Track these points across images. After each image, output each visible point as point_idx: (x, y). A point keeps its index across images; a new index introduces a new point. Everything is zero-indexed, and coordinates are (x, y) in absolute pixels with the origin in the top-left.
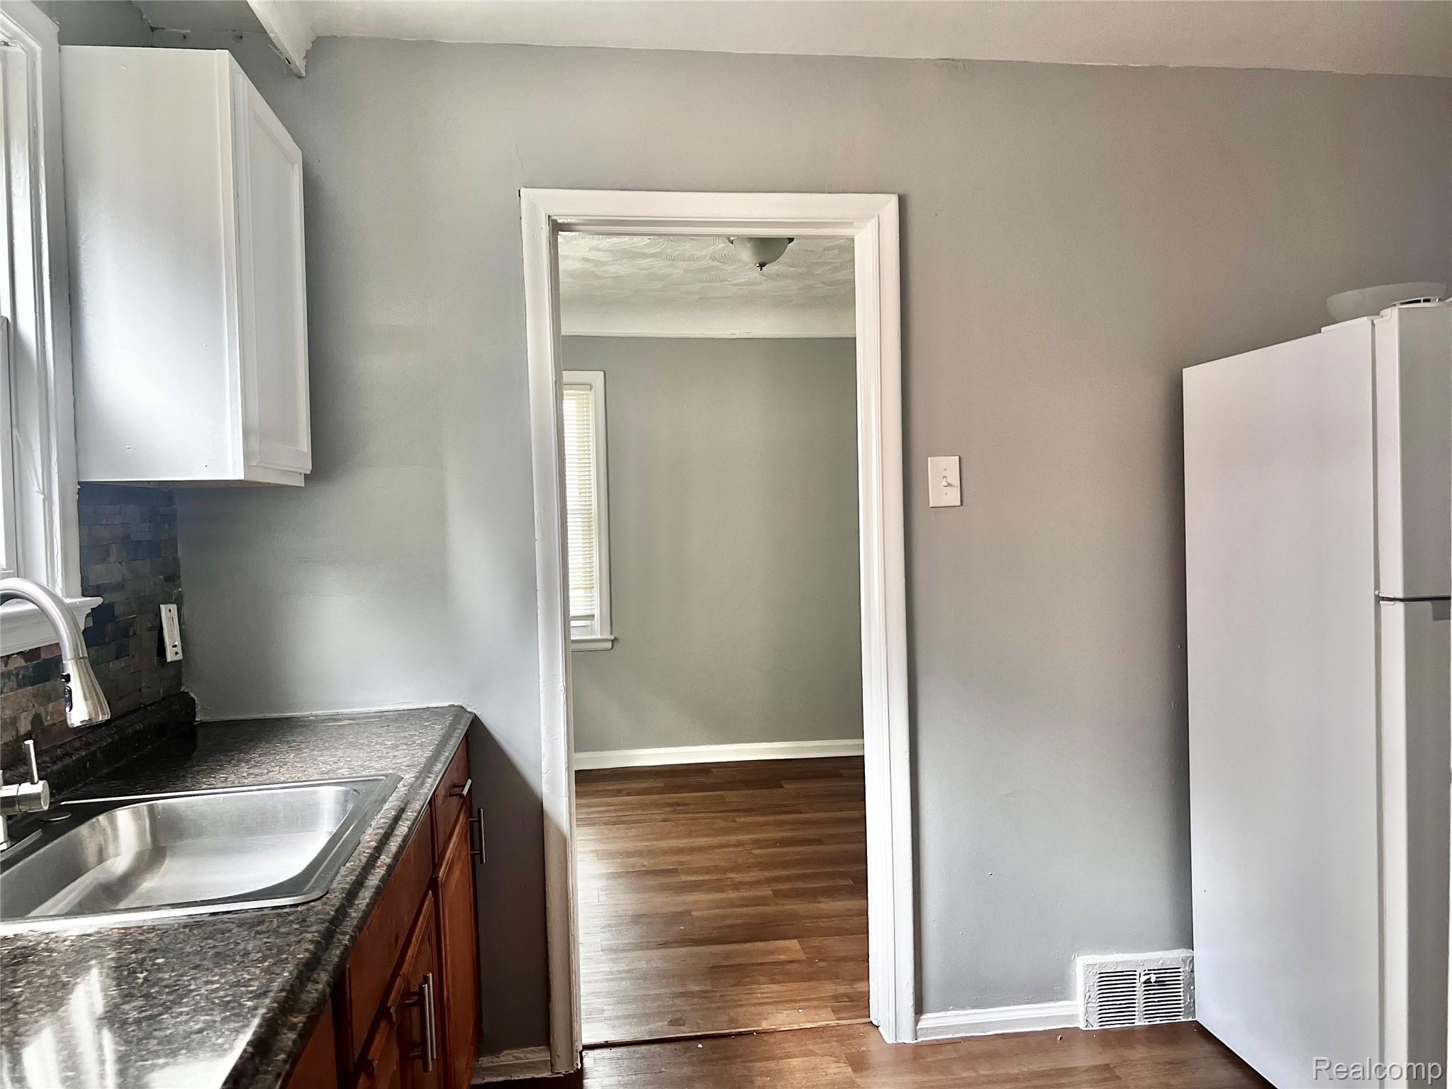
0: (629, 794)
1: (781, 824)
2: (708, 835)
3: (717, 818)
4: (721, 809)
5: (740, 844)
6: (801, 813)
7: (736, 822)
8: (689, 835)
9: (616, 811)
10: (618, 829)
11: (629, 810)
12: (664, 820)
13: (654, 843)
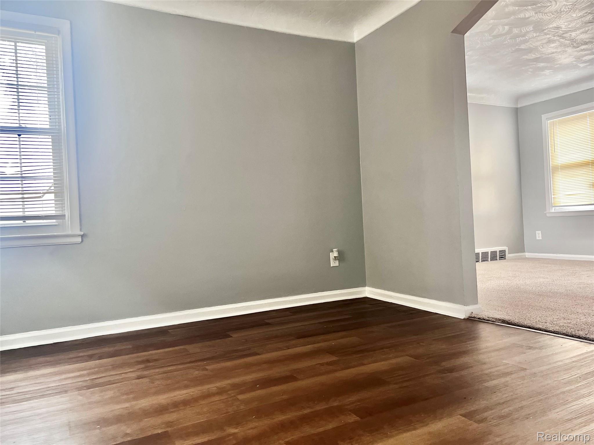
0: (100, 358)
1: (248, 367)
2: (186, 387)
3: (189, 368)
4: (189, 360)
5: (221, 391)
6: (259, 354)
7: (207, 370)
8: (169, 389)
9: (89, 374)
10: (92, 393)
11: (102, 372)
12: (139, 378)
13: (134, 403)
